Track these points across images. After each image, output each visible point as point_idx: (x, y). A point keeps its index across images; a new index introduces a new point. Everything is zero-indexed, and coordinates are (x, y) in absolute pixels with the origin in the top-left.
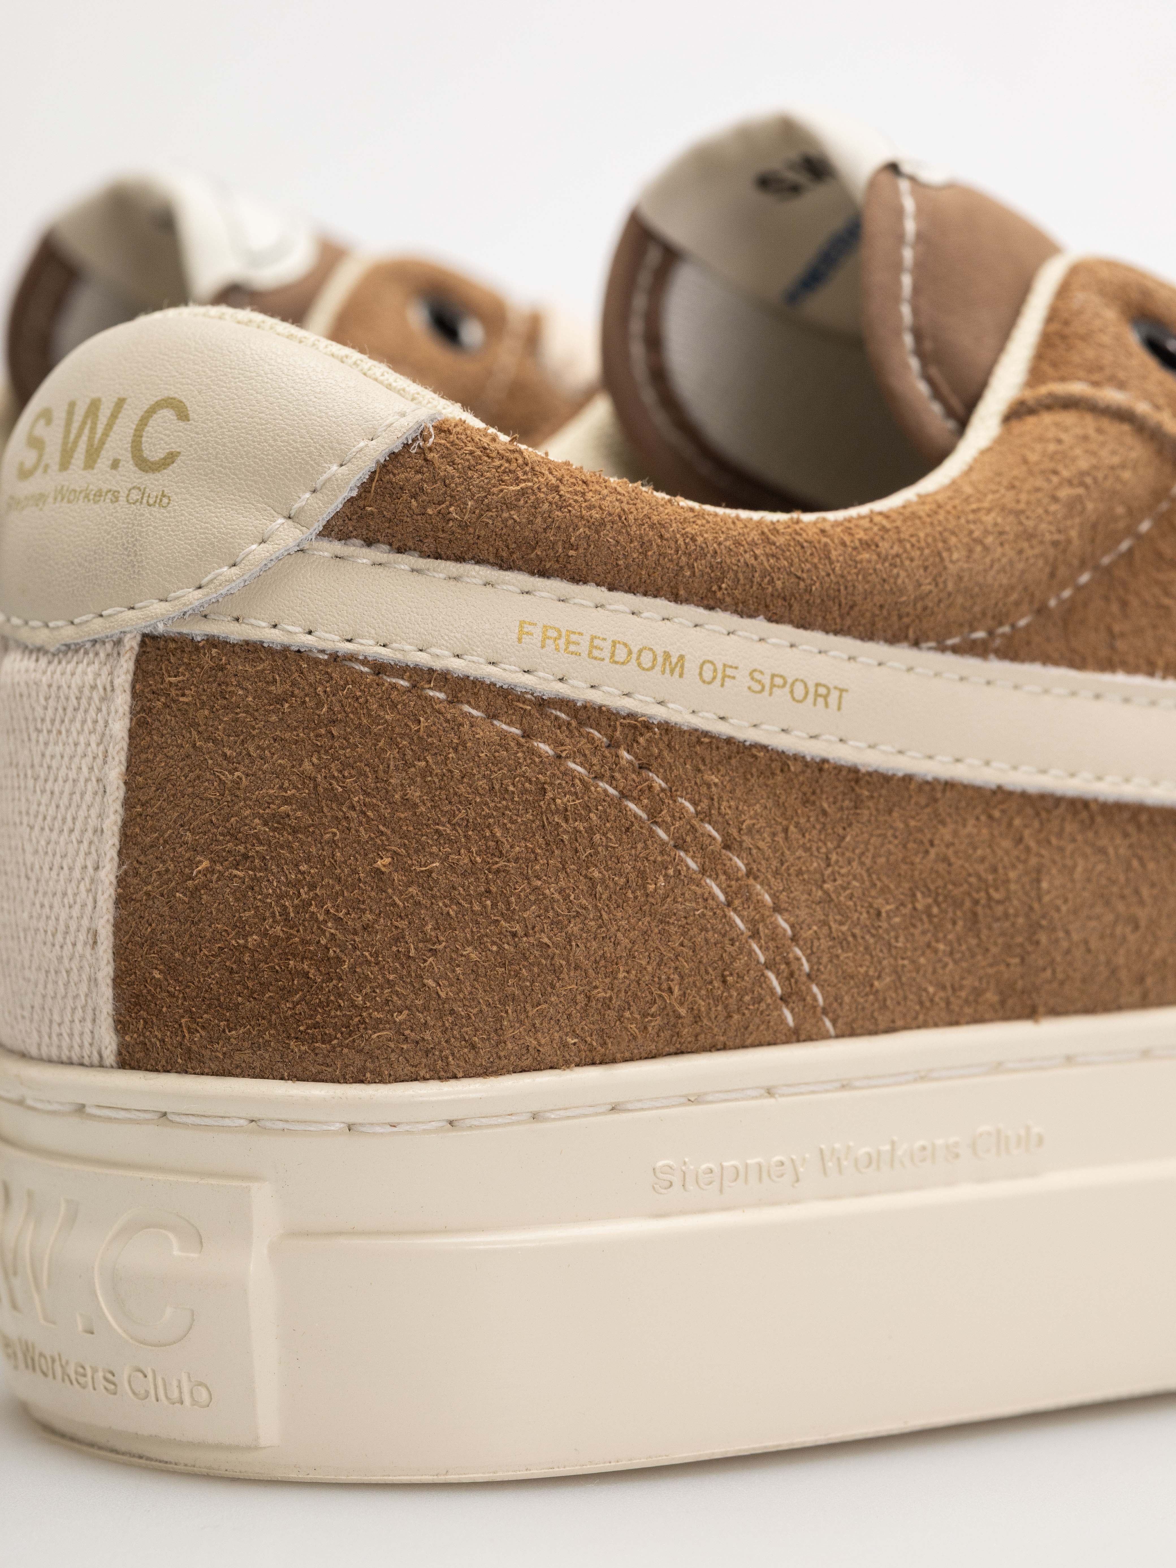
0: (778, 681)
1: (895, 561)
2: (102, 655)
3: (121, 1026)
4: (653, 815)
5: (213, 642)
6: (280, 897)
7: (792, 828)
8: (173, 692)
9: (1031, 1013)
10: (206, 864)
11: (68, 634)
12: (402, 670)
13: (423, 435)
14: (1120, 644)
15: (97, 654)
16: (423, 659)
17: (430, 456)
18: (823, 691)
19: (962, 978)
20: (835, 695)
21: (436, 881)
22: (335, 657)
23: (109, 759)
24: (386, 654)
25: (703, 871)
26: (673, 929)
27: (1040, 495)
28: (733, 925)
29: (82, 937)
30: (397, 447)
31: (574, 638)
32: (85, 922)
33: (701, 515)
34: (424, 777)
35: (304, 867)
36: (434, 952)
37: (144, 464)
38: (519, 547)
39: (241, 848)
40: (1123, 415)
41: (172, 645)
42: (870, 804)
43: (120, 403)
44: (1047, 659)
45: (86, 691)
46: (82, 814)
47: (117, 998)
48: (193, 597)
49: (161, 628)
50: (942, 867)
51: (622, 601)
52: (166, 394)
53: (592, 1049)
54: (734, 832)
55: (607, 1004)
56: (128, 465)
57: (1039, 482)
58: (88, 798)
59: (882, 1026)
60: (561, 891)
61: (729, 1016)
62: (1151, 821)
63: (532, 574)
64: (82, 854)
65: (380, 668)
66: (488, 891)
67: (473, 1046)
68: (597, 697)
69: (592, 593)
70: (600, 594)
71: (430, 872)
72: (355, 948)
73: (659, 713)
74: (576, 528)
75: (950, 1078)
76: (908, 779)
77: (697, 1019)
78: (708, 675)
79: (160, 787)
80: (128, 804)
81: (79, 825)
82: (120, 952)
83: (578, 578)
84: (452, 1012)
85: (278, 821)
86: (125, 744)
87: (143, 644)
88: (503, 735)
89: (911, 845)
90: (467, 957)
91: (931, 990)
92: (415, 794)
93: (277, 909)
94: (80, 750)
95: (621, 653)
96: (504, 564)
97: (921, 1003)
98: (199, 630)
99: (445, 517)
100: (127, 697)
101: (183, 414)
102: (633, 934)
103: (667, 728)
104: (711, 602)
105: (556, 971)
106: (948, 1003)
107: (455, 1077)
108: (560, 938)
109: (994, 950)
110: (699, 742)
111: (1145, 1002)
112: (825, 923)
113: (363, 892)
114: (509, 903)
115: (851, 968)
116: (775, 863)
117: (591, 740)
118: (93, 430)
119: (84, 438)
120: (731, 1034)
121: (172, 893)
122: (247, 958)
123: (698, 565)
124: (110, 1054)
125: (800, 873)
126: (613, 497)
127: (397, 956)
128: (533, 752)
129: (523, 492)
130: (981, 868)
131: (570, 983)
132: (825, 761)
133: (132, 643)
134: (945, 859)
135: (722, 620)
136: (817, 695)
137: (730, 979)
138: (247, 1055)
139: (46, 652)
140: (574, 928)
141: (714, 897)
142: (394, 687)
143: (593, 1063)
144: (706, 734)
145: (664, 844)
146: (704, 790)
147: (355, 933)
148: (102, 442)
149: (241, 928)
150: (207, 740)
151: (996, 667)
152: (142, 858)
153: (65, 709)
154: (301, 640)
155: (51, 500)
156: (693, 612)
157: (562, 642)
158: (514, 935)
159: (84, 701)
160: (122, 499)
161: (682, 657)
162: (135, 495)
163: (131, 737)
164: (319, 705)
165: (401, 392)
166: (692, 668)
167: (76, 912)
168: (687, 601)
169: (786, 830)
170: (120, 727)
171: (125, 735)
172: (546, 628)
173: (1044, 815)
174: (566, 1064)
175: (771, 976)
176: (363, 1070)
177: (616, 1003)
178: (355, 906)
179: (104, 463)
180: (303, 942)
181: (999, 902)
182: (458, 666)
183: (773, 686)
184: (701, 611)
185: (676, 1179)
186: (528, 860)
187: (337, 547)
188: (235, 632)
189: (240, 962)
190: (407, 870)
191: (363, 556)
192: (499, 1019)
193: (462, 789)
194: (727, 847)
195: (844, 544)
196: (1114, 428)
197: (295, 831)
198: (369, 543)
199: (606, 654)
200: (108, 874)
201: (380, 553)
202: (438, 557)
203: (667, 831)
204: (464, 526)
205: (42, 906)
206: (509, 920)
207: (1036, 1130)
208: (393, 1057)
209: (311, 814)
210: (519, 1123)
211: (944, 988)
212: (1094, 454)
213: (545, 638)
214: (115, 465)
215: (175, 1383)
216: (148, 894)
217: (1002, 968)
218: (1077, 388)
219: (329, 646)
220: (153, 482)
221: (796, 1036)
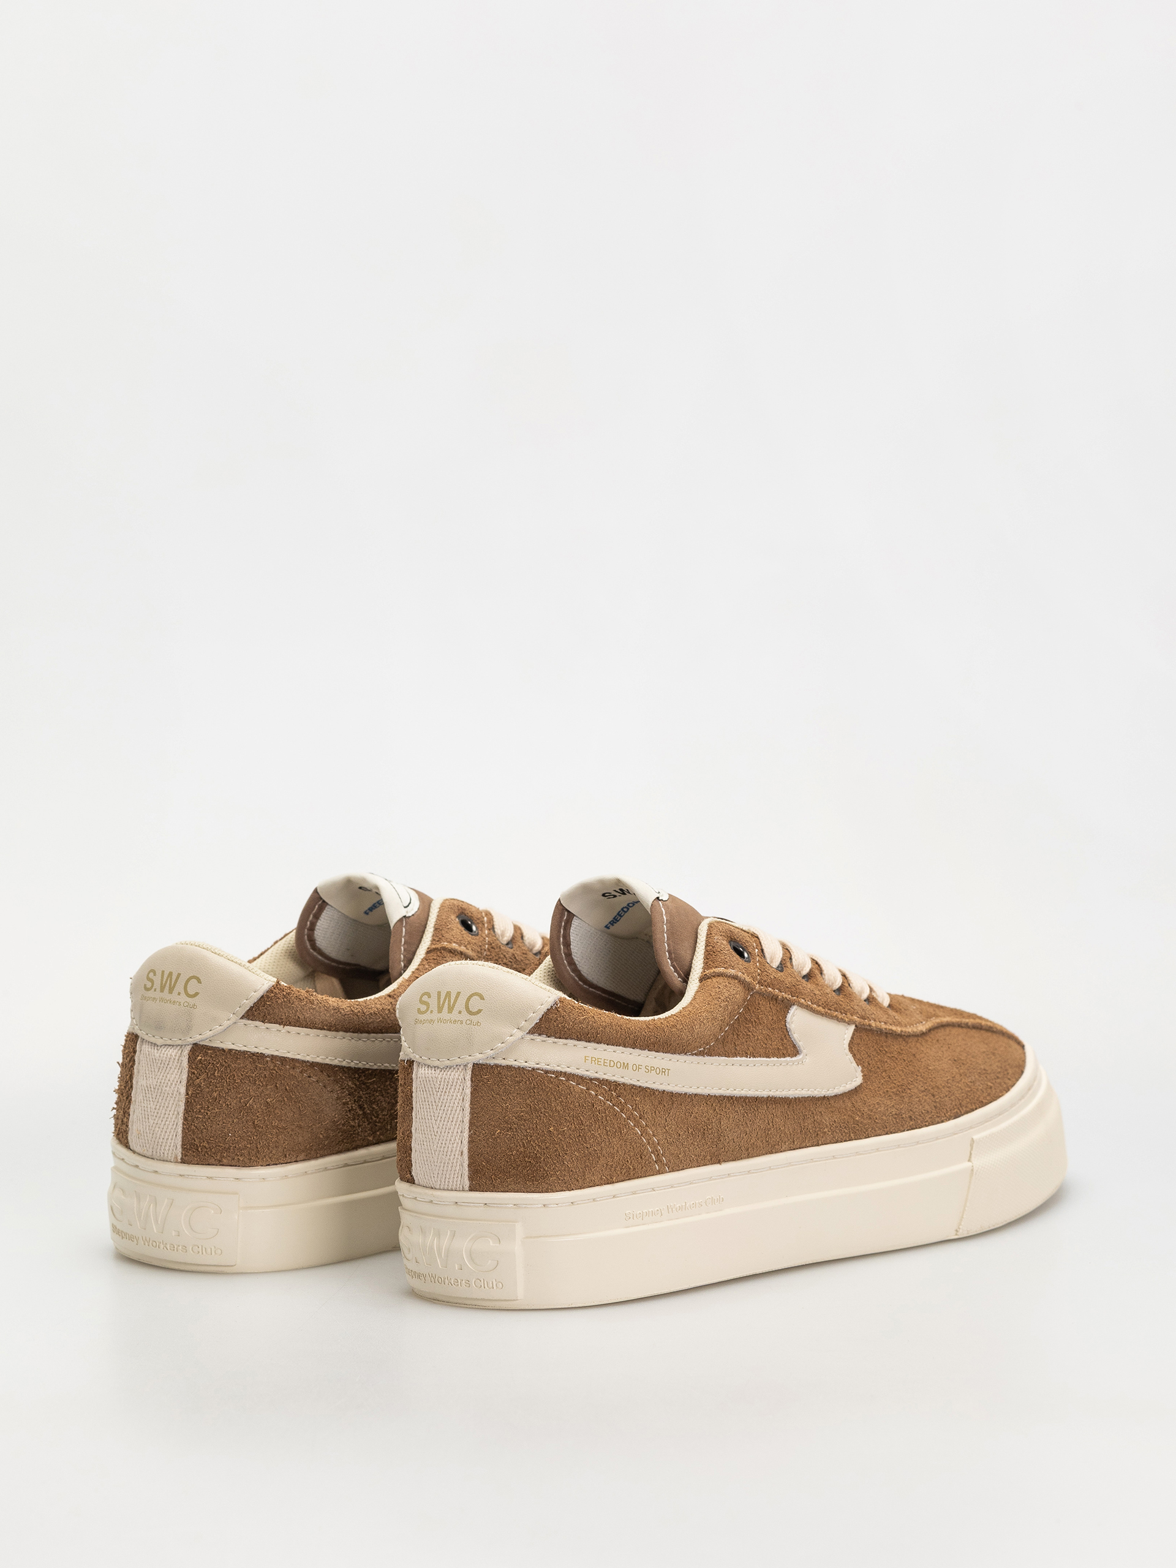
0: (653, 1069)
1: (681, 1030)
2: (460, 1069)
3: (471, 1178)
4: (622, 1111)
5: (497, 1066)
6: (522, 1140)
7: (657, 1111)
8: (485, 1081)
9: (719, 1162)
10: (499, 1131)
11: (448, 1063)
12: (553, 1072)
13: (556, 1003)
14: (738, 1048)
15: (458, 1069)
16: (559, 1069)
17: (559, 1010)
18: (664, 1070)
19: (701, 1152)
20: (667, 1071)
21: (566, 1133)
22: (533, 1069)
23: (465, 1100)
24: (549, 1068)
25: (635, 1126)
26: (628, 1143)
27: (716, 1006)
28: (643, 1141)
29: (457, 1152)
30: (549, 1007)
31: (599, 1060)
32: (458, 1148)
33: (630, 1021)
34: (561, 1103)
35: (528, 1131)
36: (566, 1154)
37: (470, 1013)
38: (583, 1035)
39: (509, 1126)
40: (735, 977)
41: (484, 1067)
42: (676, 1103)
43: (459, 994)
44: (719, 1055)
45: (456, 1080)
46: (456, 1116)
47: (469, 1171)
48: (490, 1053)
49: (481, 1062)
50: (695, 1119)
51: (611, 1048)
52: (475, 991)
53: (608, 1179)
54: (642, 1113)
55: (612, 1166)
56: (464, 1012)
57: (716, 1002)
58: (458, 1111)
59: (681, 1168)
60: (599, 1134)
61: (642, 1168)
62: (749, 1101)
63: (586, 1042)
64: (456, 1129)
65: (547, 1072)
66: (580, 1135)
67: (578, 1181)
68: (606, 1077)
69: (603, 1046)
70: (605, 1046)
71: (564, 1131)
72: (544, 1154)
73: (622, 1080)
74: (599, 1028)
75: (699, 1183)
76: (686, 1094)
77: (634, 1169)
78: (635, 1069)
79: (482, 1109)
80: (472, 1113)
81: (455, 1120)
82: (470, 1157)
83: (599, 1042)
84: (572, 1171)
85: (520, 1118)
86: (470, 1096)
87: (473, 1066)
88: (582, 1090)
89: (687, 1114)
90: (576, 1155)
91: (693, 1157)
92: (559, 1108)
93: (521, 1143)
94: (454, 1098)
95: (612, 1064)
96: (579, 1039)
97: (690, 1161)
98: (492, 1062)
99: (564, 1027)
100: (470, 1082)
101: (482, 998)
102: (618, 1146)
103: (624, 1084)
104: (634, 1046)
105: (599, 1158)
106: (697, 1160)
107: (573, 1190)
108: (599, 1148)
109: (709, 1143)
110: (632, 1088)
111: (749, 1156)
112: (666, 1139)
113: (546, 1137)
114: (585, 1138)
115: (673, 1151)
116: (653, 1122)
117: (605, 1090)
118: (449, 1001)
119: (446, 1003)
120: (643, 1173)
121: (488, 1139)
122: (512, 1158)
123: (632, 1036)
124: (467, 1187)
125: (659, 1124)
126: (608, 1018)
127: (556, 1156)
128: (590, 1094)
129: (585, 1019)
130: (705, 1119)
131: (602, 1161)
132: (664, 1091)
133: (470, 1066)
134: (696, 1117)
135: (637, 1051)
136: (662, 1072)
137: (643, 1157)
138: (513, 1186)
139: (438, 1068)
140: (603, 1145)
141: (638, 1133)
142: (551, 1077)
143: (608, 1184)
144: (634, 1085)
145: (625, 1119)
146: (634, 1102)
147: (544, 1149)
148: (454, 1005)
149: (511, 1149)
150: (496, 1095)
151: (707, 1058)
152: (477, 1129)
153: (447, 1085)
154: (523, 1064)
155: (436, 1022)
156: (630, 1050)
157: (596, 1061)
158: (587, 1148)
159: (455, 1084)
160: (464, 1023)
161: (628, 1064)
162: (468, 1022)
163: (471, 1094)
164: (530, 1083)
165: (545, 989)
166: (630, 1066)
167: (455, 1145)
168: (627, 1047)
169: (655, 1112)
170: (468, 1091)
171: (470, 1093)
172: (592, 1058)
173: (721, 1102)
174: (601, 1184)
175: (652, 1155)
176: (547, 1189)
177: (614, 1166)
178: (543, 1141)
179: (455, 1011)
180: (530, 1153)
181: (710, 1129)
182: (569, 1070)
183: (651, 1070)
184: (632, 1049)
185: (631, 1217)
186: (590, 1126)
187: (532, 1036)
188: (504, 1063)
189: (510, 1159)
190: (557, 1130)
191: (539, 1038)
192: (584, 1172)
193: (572, 1106)
194: (640, 1118)
195: (667, 1026)
196: (732, 981)
197: (525, 1120)
198: (540, 1035)
199: (608, 1064)
200: (466, 1134)
201: (543, 1038)
202: (560, 1038)
203: (625, 1115)
204: (569, 1029)
205: (442, 1143)
206: (586, 1143)
207: (721, 1197)
208: (556, 1185)
209: (530, 1115)
210: (590, 1202)
211: (696, 1156)
212: (729, 991)
213: (592, 1061)
214: (460, 1012)
215: (491, 1282)
216: (479, 1140)
217: (711, 1148)
218: (722, 970)
219: (532, 1066)
220: (474, 1018)
221: (659, 1172)
